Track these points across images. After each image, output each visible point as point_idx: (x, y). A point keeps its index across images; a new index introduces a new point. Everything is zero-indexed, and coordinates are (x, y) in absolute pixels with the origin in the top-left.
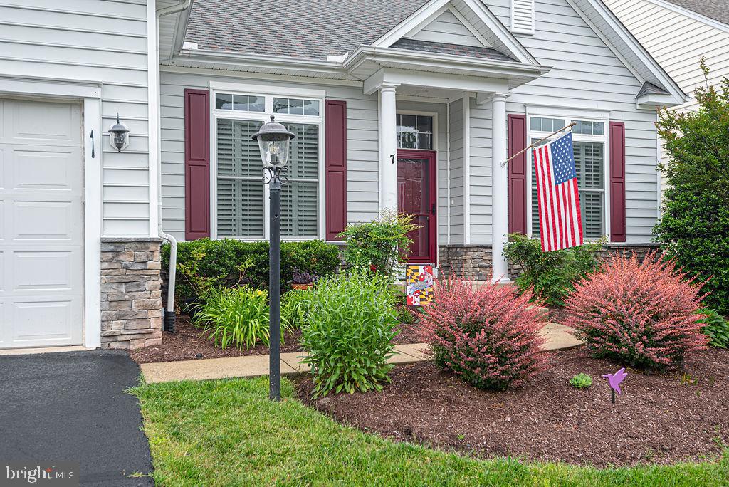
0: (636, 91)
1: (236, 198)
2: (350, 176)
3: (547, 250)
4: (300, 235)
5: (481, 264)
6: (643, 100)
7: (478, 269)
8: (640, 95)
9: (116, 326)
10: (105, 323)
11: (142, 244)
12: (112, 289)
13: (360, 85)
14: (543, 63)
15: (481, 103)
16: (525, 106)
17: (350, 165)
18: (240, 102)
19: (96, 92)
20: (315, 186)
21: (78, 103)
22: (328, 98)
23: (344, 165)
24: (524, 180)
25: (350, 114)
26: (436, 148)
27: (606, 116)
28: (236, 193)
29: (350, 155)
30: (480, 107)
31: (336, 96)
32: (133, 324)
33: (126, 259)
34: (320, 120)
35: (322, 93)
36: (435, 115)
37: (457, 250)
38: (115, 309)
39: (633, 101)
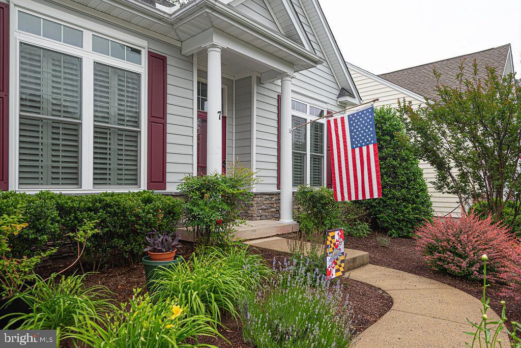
0: (337, 93)
1: (44, 141)
2: (169, 129)
3: (339, 199)
4: (118, 184)
5: (262, 207)
6: (342, 99)
7: (260, 211)
8: (340, 96)
15: (263, 82)
17: (170, 119)
20: (136, 135)
22: (150, 50)
23: (164, 117)
26: (226, 114)
27: (325, 106)
28: (44, 136)
29: (170, 109)
30: (262, 85)
34: (142, 68)
35: (145, 43)
36: (225, 88)
39: (336, 99)
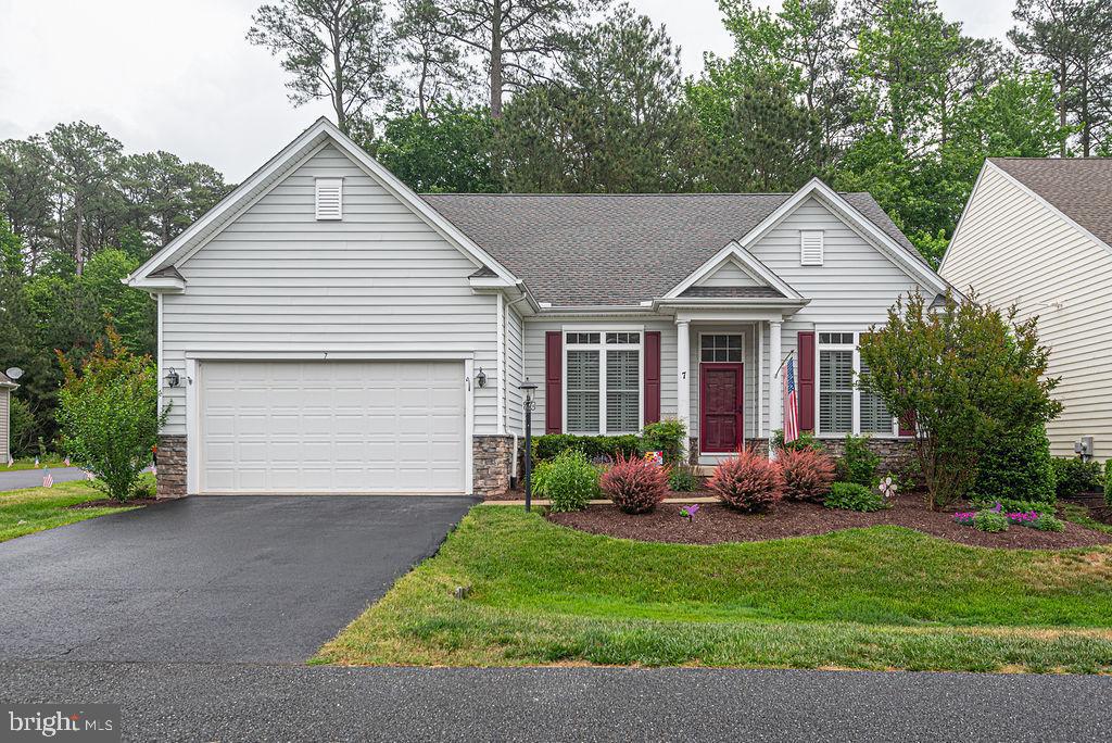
0: (929, 303)
1: (581, 405)
2: (663, 387)
4: (626, 431)
9: (480, 482)
10: (475, 480)
11: (494, 438)
12: (478, 462)
13: (671, 318)
14: (807, 296)
16: (814, 324)
17: (663, 379)
18: (583, 338)
19: (471, 356)
20: (636, 395)
21: (462, 362)
22: (645, 332)
23: (658, 378)
24: (813, 385)
25: (663, 341)
26: (743, 361)
28: (581, 401)
29: (663, 371)
31: (652, 328)
32: (489, 482)
33: (485, 446)
34: (640, 347)
35: (642, 327)
36: (743, 334)
37: (754, 442)
38: (480, 473)
